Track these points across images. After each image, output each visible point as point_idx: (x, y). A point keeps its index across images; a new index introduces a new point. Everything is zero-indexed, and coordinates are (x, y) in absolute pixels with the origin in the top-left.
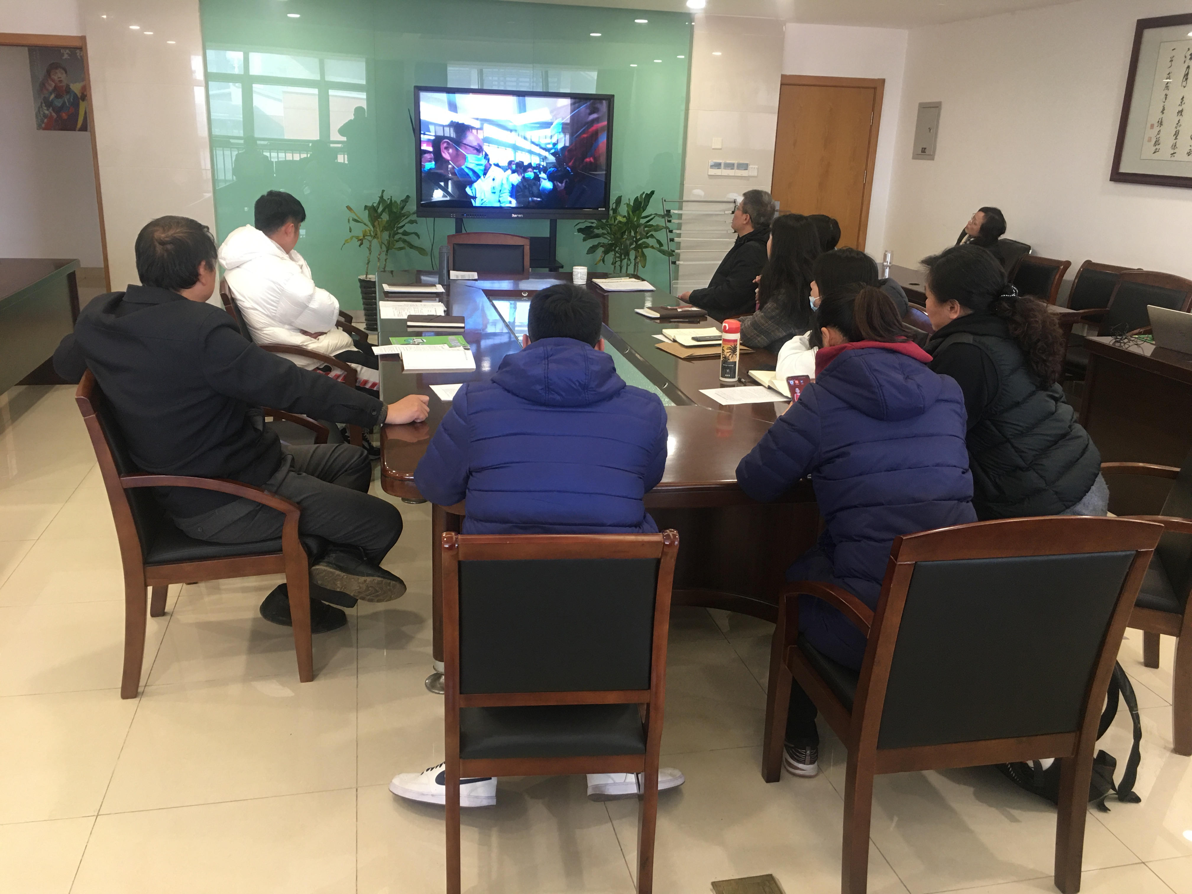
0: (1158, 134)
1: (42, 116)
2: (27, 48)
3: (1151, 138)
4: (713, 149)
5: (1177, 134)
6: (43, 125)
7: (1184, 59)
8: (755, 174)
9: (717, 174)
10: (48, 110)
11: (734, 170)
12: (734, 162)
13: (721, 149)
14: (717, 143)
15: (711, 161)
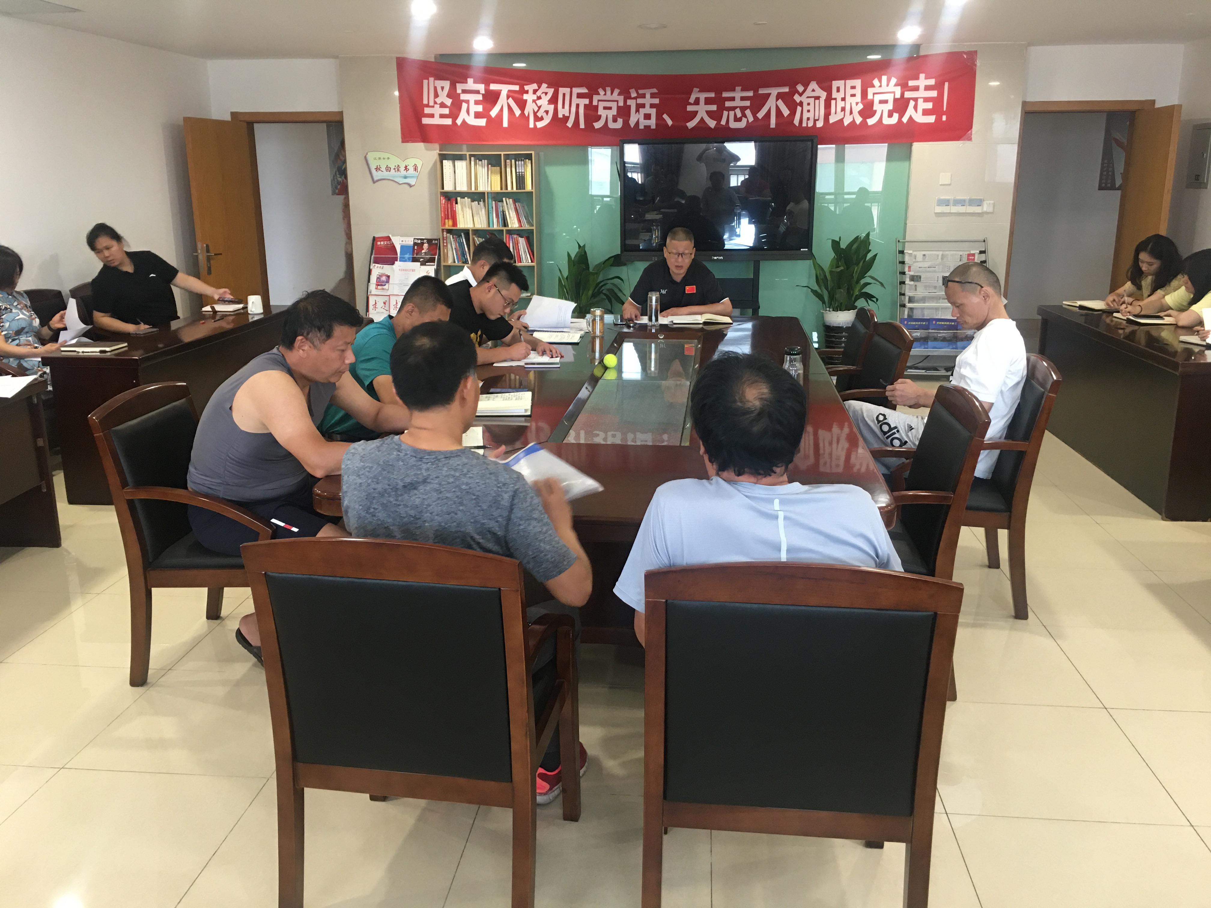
1: (336, 182)
2: (325, 125)
4: (941, 185)
6: (337, 191)
8: (990, 210)
9: (945, 212)
10: (340, 177)
11: (965, 207)
12: (966, 198)
13: (950, 185)
14: (945, 178)
15: (936, 198)
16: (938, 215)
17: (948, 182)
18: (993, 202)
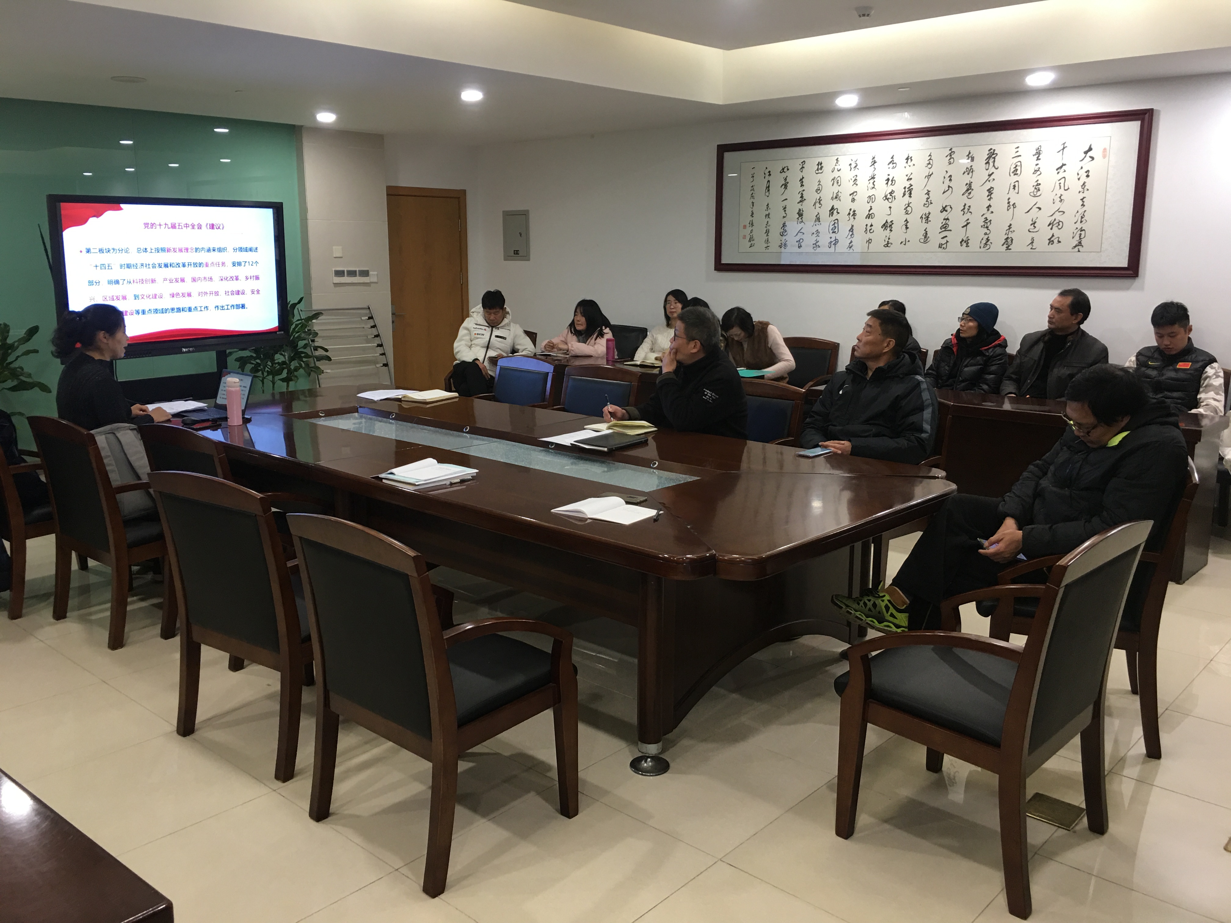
0: (751, 233)
3: (745, 236)
4: (334, 258)
5: (767, 232)
7: (764, 175)
8: (375, 280)
9: (344, 282)
11: (356, 277)
12: (356, 269)
13: (342, 257)
14: (337, 251)
15: (334, 269)
16: (336, 285)
17: (340, 255)
18: (376, 273)
